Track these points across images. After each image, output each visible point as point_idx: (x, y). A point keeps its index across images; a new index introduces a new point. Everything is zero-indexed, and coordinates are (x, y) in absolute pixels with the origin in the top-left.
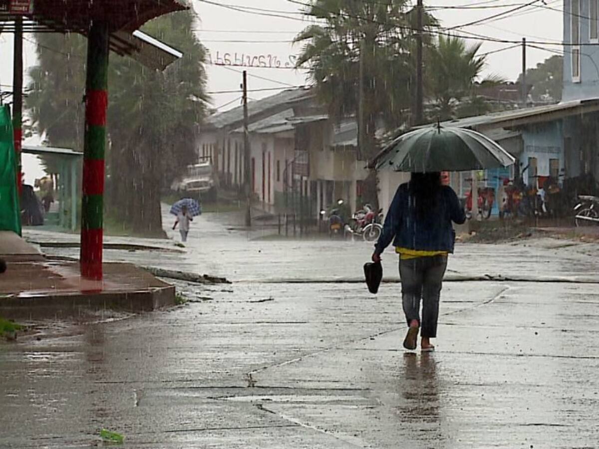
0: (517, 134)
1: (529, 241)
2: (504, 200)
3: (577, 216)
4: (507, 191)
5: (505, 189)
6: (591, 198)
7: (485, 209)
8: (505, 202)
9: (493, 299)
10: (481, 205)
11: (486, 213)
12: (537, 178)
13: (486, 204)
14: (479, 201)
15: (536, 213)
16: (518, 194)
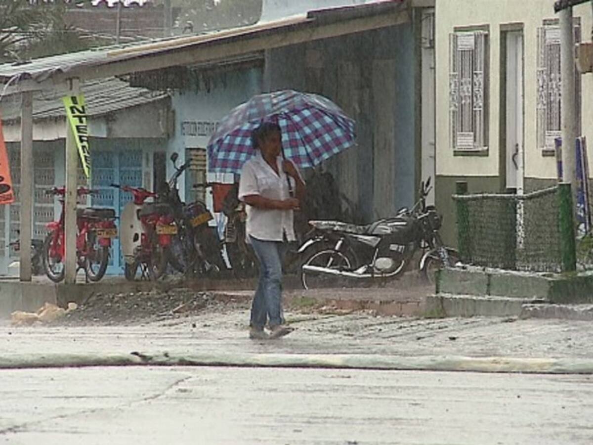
0: (160, 95)
1: (202, 317)
2: (136, 238)
3: (306, 266)
4: (142, 217)
5: (138, 211)
6: (338, 226)
7: (92, 257)
8: (139, 243)
9: (163, 394)
10: (84, 249)
11: (96, 267)
12: (209, 189)
13: (96, 247)
14: (79, 238)
15: (208, 266)
16: (167, 223)
